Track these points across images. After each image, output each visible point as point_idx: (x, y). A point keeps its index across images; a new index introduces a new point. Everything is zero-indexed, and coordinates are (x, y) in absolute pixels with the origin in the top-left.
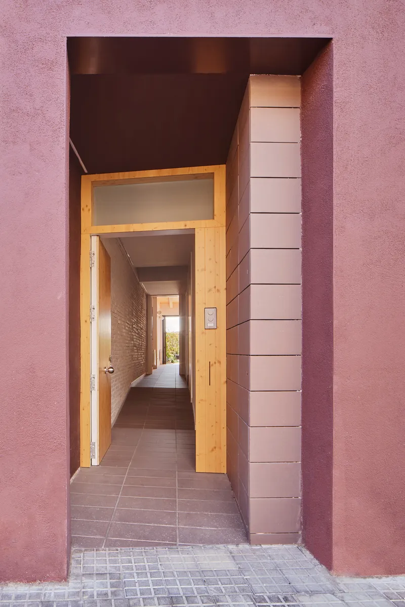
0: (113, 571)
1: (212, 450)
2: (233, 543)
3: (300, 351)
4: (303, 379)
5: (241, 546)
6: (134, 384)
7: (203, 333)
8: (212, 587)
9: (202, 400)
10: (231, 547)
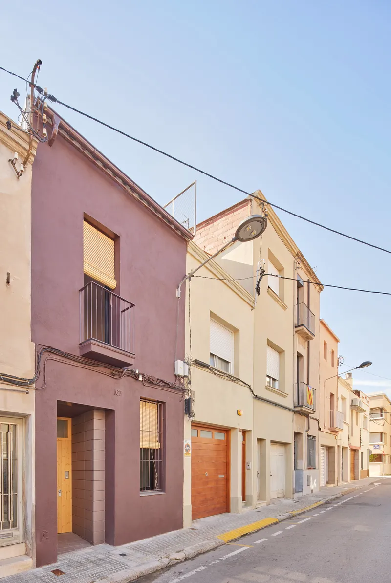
0: (66, 558)
5: (92, 547)
9: (64, 506)
10: (89, 547)
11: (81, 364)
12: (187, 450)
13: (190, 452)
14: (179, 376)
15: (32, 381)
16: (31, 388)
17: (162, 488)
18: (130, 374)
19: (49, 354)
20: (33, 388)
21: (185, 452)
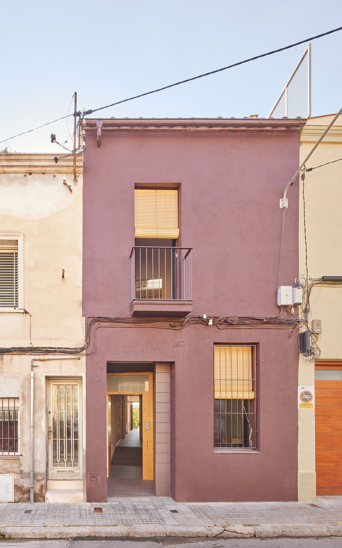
0: (118, 501)
1: (148, 472)
2: (151, 496)
3: (170, 442)
4: (171, 450)
5: (153, 497)
6: (117, 445)
7: (145, 431)
8: (144, 504)
9: (145, 455)
10: (150, 497)
11: (131, 324)
12: (305, 400)
13: (313, 402)
14: (285, 306)
15: (82, 349)
16: (81, 354)
17: (256, 446)
18: (197, 321)
19: (98, 323)
20: (84, 354)
21: (300, 402)
